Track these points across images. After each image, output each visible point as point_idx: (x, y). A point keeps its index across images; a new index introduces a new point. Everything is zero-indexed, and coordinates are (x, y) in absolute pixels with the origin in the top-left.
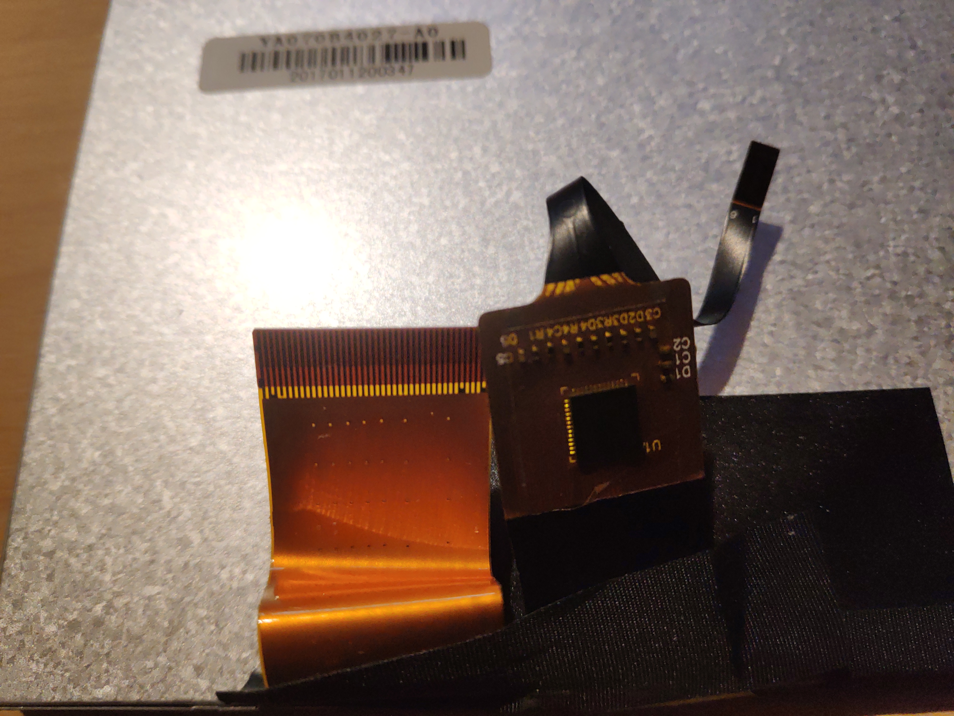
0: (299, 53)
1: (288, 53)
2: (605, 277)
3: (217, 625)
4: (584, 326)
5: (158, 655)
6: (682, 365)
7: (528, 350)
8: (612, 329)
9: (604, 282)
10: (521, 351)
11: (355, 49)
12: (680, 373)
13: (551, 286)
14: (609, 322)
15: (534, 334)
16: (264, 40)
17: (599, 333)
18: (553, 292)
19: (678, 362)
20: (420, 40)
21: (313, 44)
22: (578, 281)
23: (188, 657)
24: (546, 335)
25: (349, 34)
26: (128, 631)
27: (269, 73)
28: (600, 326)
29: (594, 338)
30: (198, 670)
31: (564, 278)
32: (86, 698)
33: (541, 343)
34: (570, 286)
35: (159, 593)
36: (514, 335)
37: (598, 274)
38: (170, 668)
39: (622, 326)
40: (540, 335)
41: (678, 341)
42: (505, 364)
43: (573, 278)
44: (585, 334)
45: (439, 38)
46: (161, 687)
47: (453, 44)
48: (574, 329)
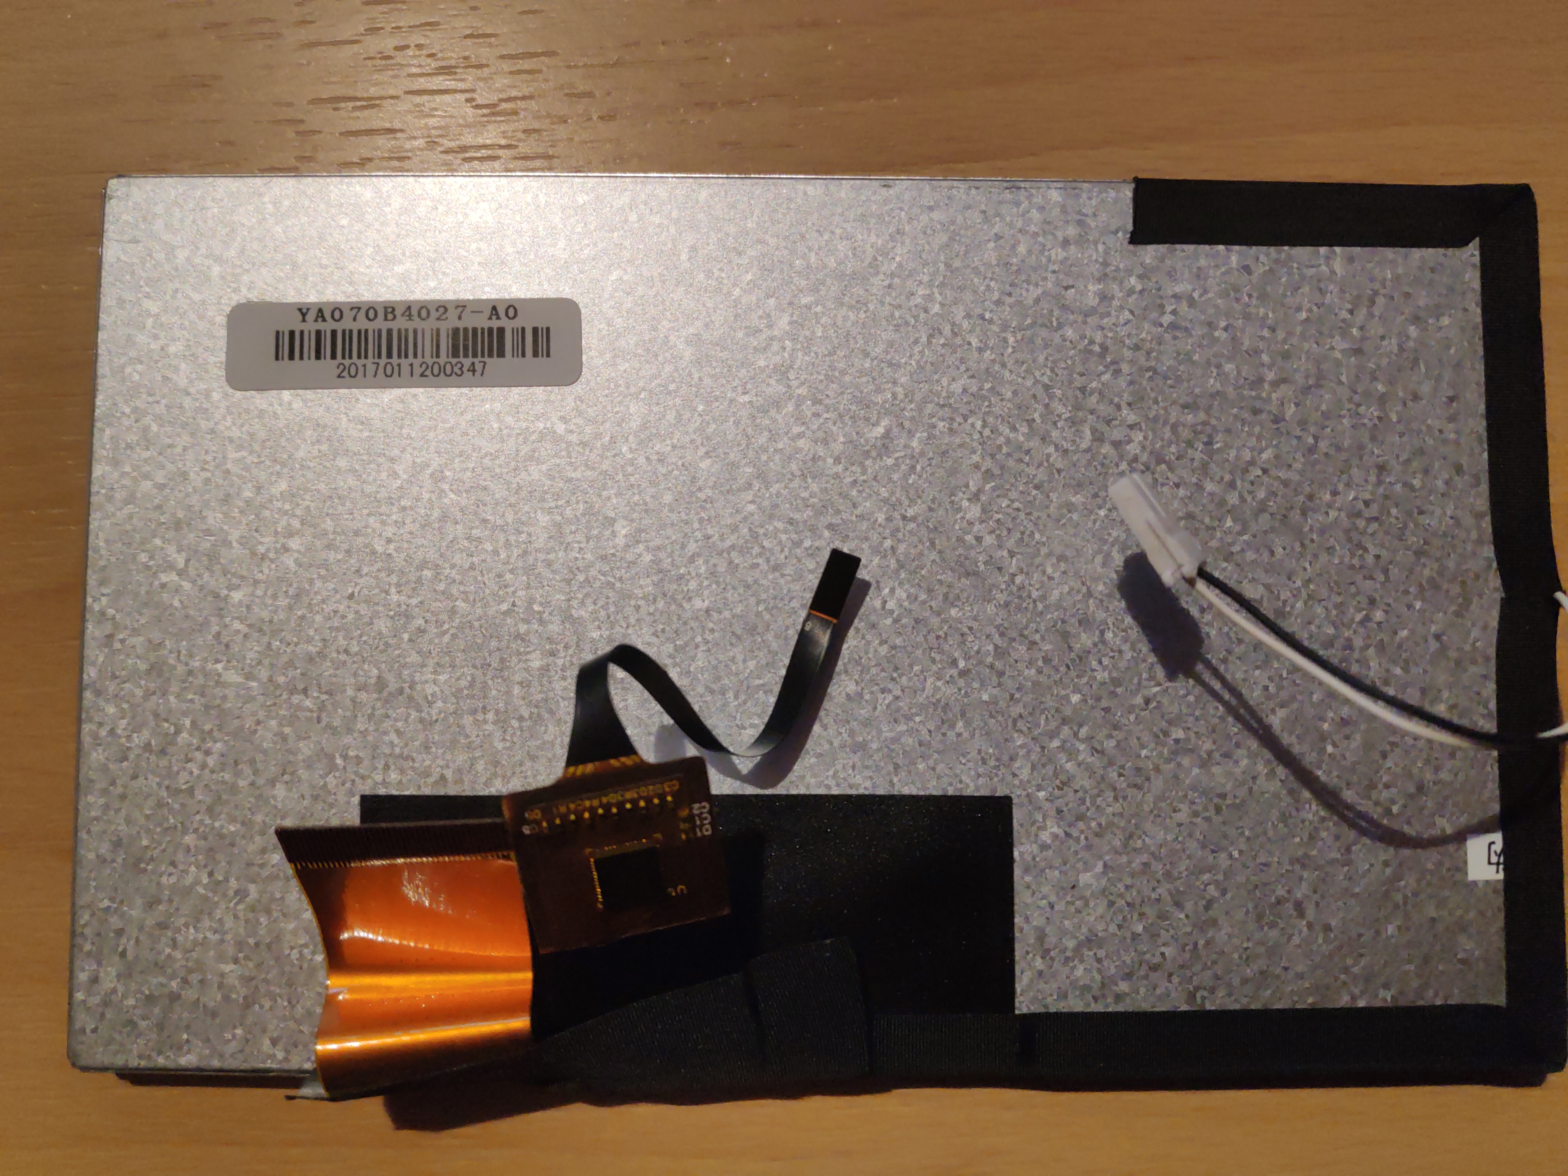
0: (348, 335)
1: (334, 333)
2: (623, 759)
3: (290, 1003)
4: (605, 800)
5: (235, 1027)
6: (703, 825)
7: (551, 823)
8: (631, 801)
9: (623, 763)
10: (545, 824)
11: (415, 332)
12: (701, 830)
13: (571, 770)
14: (629, 795)
15: (558, 809)
16: (303, 311)
17: (620, 805)
18: (574, 774)
19: (698, 823)
20: (495, 324)
21: (362, 323)
22: (597, 763)
23: (264, 1031)
24: (568, 808)
25: (408, 308)
26: (204, 1006)
27: (310, 364)
28: (620, 798)
29: (614, 810)
30: (274, 1042)
31: (584, 762)
32: (170, 1065)
33: (564, 817)
34: (590, 768)
35: (231, 971)
36: (537, 811)
37: (616, 757)
38: (247, 1041)
39: (641, 798)
40: (563, 809)
41: (696, 806)
42: (530, 835)
43: (592, 761)
44: (607, 807)
45: (517, 323)
46: (241, 1057)
47: (535, 330)
48: (596, 803)
